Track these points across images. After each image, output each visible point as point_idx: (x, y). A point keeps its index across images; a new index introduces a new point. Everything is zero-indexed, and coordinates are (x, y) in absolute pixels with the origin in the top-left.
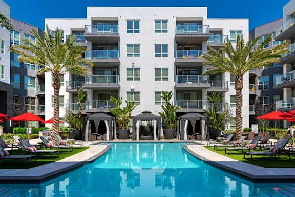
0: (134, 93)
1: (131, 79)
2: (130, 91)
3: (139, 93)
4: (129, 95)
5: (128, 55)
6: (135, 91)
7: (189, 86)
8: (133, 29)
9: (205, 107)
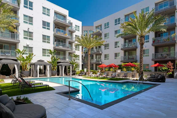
0: (29, 47)
1: (27, 38)
2: (26, 46)
3: (32, 48)
4: (25, 48)
5: (24, 21)
6: (30, 46)
7: (60, 48)
8: (28, 6)
9: (67, 60)
